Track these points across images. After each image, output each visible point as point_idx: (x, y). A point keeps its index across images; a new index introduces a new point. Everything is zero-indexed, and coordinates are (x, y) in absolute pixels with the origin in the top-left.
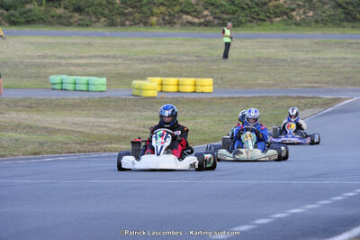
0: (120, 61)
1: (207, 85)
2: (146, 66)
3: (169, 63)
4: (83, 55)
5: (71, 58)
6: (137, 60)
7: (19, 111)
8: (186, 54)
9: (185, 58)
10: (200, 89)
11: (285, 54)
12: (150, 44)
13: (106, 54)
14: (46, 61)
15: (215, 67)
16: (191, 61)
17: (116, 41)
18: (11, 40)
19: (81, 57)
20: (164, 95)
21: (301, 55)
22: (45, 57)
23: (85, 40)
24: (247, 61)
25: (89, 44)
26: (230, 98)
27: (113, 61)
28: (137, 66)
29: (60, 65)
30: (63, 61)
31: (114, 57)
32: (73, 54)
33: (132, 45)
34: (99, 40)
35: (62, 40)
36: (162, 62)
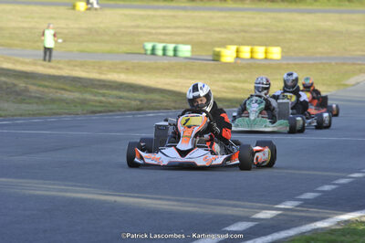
0: (200, 31)
1: (276, 53)
2: (223, 36)
3: (243, 34)
4: (168, 25)
5: (159, 28)
6: (215, 30)
7: (119, 72)
8: (256, 25)
9: (255, 29)
10: (270, 56)
11: (340, 26)
12: (225, 17)
13: (189, 25)
14: (140, 30)
15: (281, 37)
16: (262, 32)
17: (196, 14)
18: (108, 12)
19: (168, 28)
20: (239, 61)
21: (354, 28)
22: (138, 26)
23: (171, 13)
24: (309, 32)
25: (174, 16)
26: (295, 64)
27: (194, 31)
28: (216, 36)
29: (151, 34)
30: (153, 31)
31: (196, 28)
32: (161, 25)
33: (211, 18)
34: (182, 13)
35: (151, 12)
36: (236, 32)
